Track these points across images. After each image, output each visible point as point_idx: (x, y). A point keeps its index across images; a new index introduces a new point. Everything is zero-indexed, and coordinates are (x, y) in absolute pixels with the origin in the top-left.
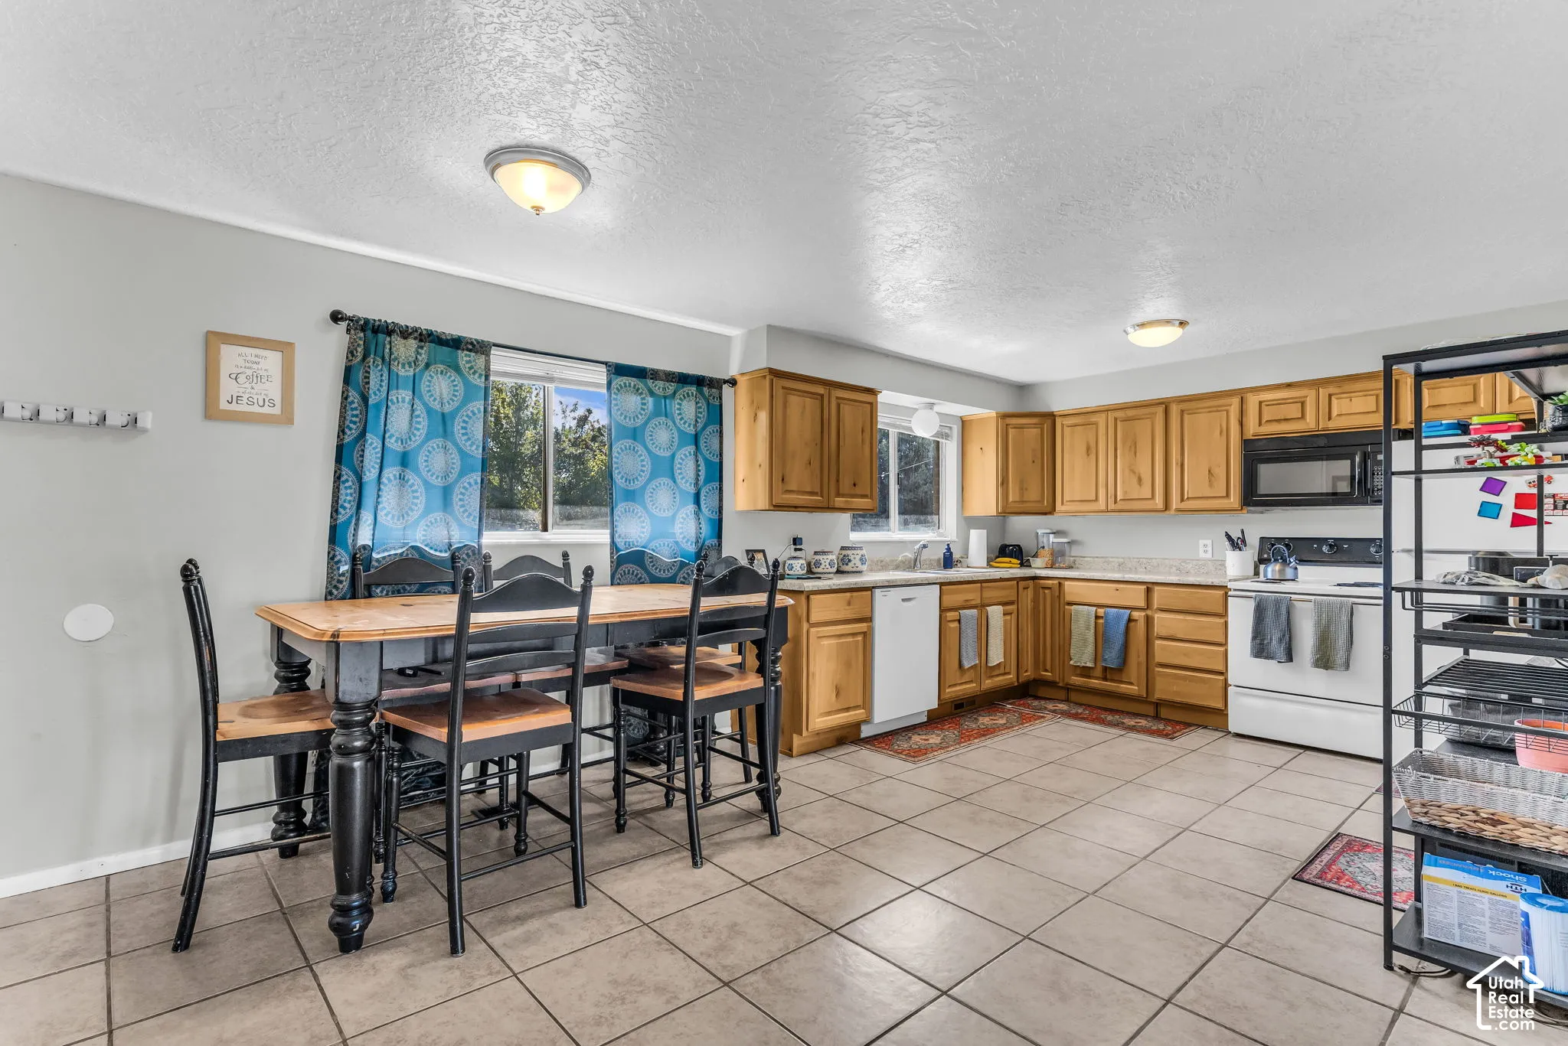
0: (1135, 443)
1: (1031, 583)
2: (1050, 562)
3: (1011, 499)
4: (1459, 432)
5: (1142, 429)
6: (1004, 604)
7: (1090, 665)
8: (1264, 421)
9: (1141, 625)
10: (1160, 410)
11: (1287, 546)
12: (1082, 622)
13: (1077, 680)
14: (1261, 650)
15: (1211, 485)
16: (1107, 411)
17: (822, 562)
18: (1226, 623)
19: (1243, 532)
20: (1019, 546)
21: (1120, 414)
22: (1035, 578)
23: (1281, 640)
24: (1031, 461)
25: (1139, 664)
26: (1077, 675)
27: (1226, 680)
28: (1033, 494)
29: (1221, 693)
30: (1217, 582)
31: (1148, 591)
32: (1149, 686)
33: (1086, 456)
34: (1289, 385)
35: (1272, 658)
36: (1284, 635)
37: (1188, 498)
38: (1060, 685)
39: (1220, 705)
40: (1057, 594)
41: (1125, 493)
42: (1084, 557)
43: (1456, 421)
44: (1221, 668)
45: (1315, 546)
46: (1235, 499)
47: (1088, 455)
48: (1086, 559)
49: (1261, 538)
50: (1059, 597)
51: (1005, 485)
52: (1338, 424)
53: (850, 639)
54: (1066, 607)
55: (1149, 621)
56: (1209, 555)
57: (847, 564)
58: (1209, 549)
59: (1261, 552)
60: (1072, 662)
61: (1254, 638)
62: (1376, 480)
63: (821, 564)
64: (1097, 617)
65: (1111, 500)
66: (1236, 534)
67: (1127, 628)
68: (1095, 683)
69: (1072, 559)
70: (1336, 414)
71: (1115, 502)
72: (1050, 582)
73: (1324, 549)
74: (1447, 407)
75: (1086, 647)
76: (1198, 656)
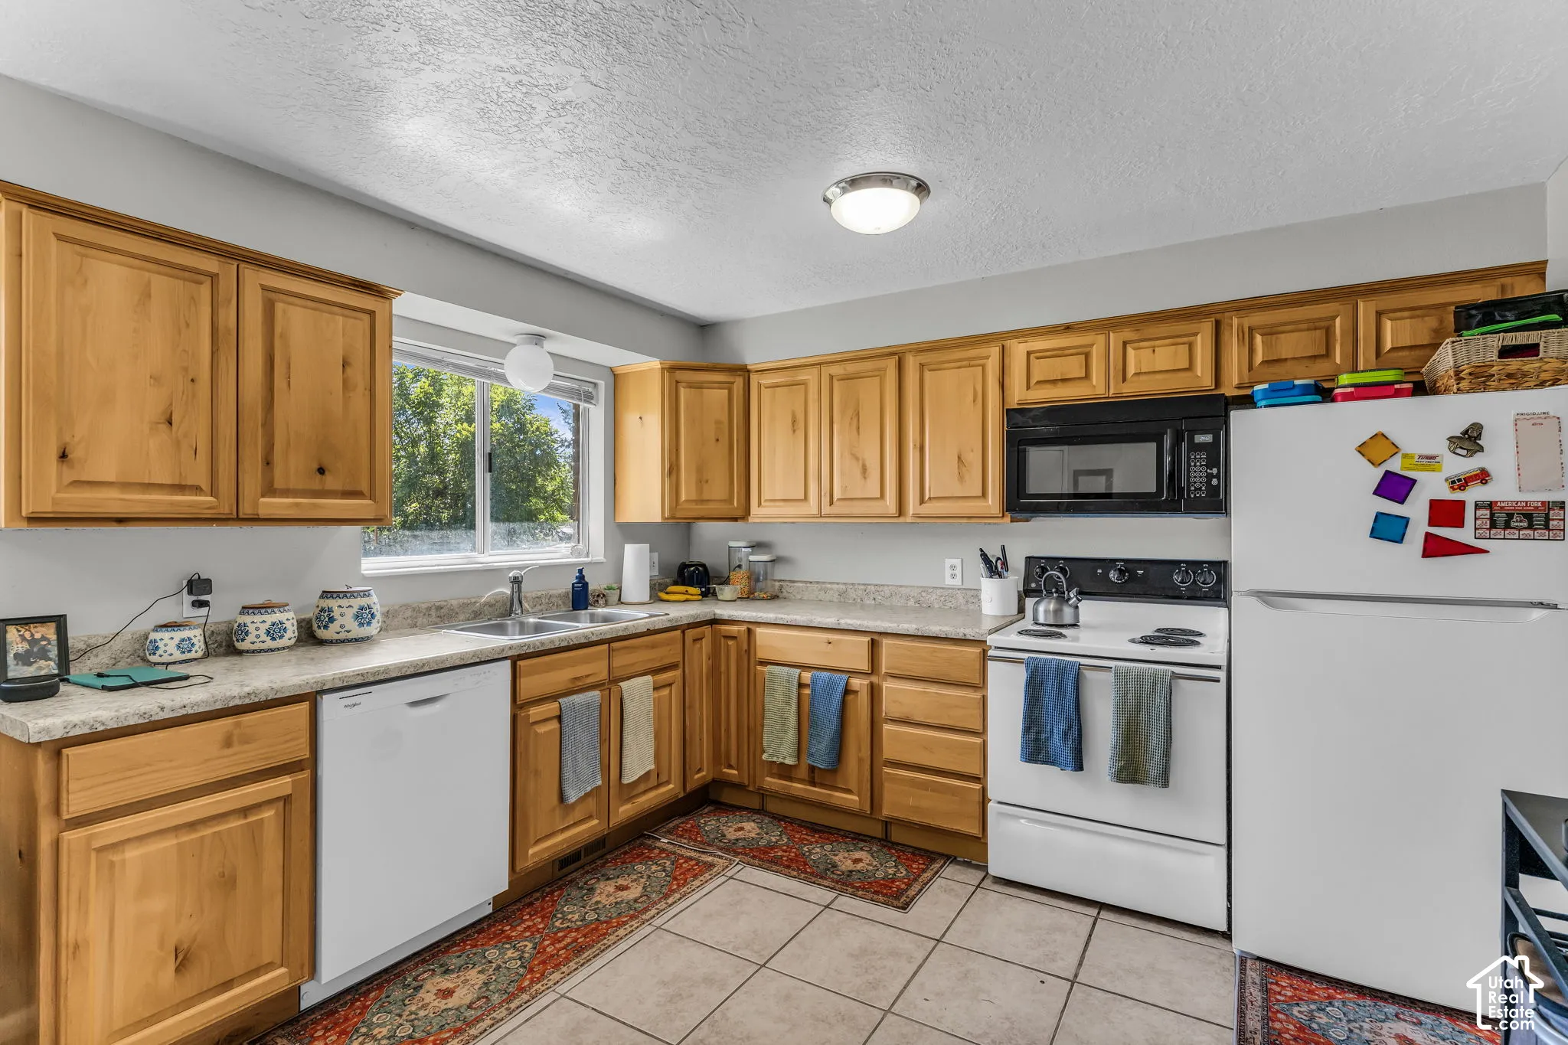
0: (858, 414)
1: (707, 629)
2: (746, 589)
3: (683, 497)
4: (1319, 398)
5: (868, 390)
6: (654, 672)
7: (789, 761)
8: (1033, 381)
9: (863, 698)
10: (891, 364)
11: (1062, 570)
12: (779, 694)
13: (772, 782)
14: (1036, 751)
15: (961, 477)
16: (820, 364)
17: (251, 628)
18: (984, 699)
19: (1003, 549)
20: (703, 565)
21: (836, 370)
22: (714, 622)
23: (1066, 734)
24: (714, 440)
25: (860, 760)
26: (772, 775)
27: (984, 790)
28: (717, 490)
29: (976, 810)
30: (970, 633)
31: (874, 645)
32: (875, 800)
33: (791, 432)
34: (1068, 328)
35: (1053, 763)
36: (1070, 727)
37: (930, 498)
38: (751, 789)
39: (975, 831)
40: (745, 647)
41: (844, 489)
42: (794, 582)
43: (1311, 381)
44: (975, 770)
45: (1100, 571)
46: (993, 502)
47: (794, 431)
48: (796, 584)
49: (1026, 558)
50: (748, 652)
51: (674, 472)
52: (1133, 389)
53: (236, 823)
54: (759, 668)
55: (874, 691)
56: (957, 582)
57: (326, 627)
58: (958, 572)
59: (1027, 580)
60: (764, 757)
61: (1027, 730)
62: (1192, 474)
63: (247, 633)
64: (801, 686)
65: (825, 500)
66: (994, 553)
67: (844, 703)
68: (798, 788)
69: (777, 584)
70: (1133, 372)
71: (831, 503)
72: (735, 628)
73: (1111, 575)
74: (1289, 363)
75: (786, 732)
76: (942, 749)
